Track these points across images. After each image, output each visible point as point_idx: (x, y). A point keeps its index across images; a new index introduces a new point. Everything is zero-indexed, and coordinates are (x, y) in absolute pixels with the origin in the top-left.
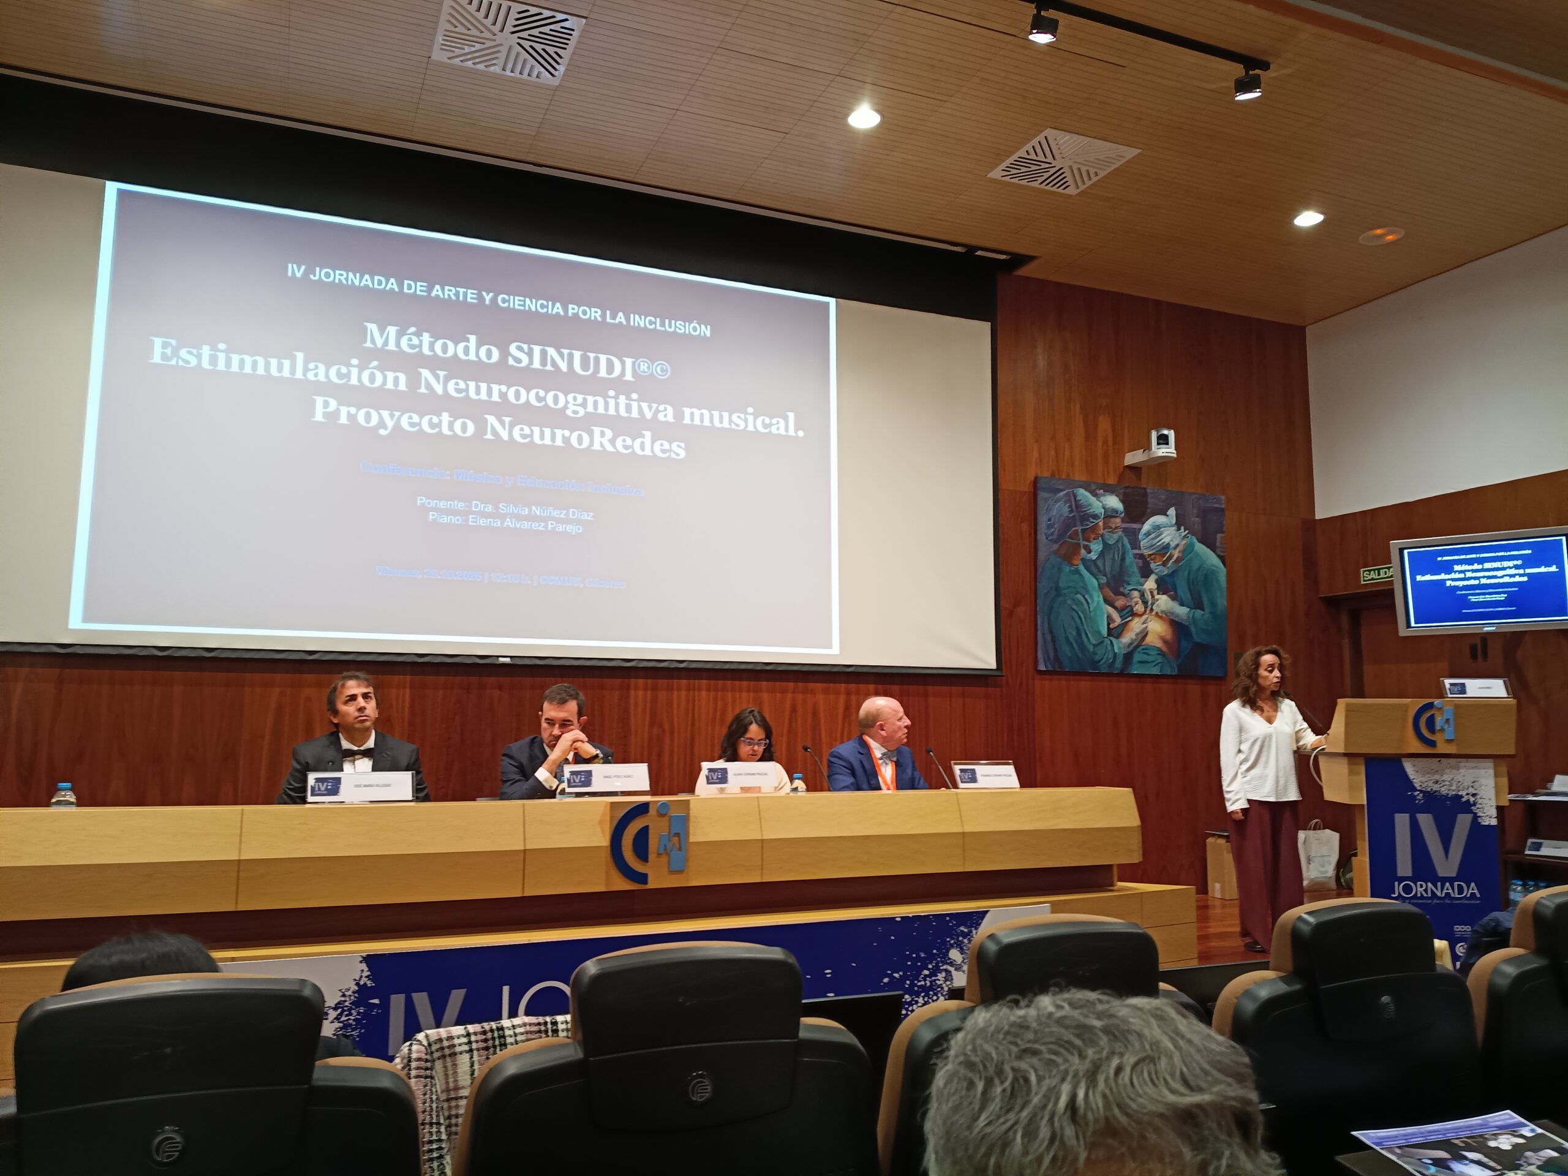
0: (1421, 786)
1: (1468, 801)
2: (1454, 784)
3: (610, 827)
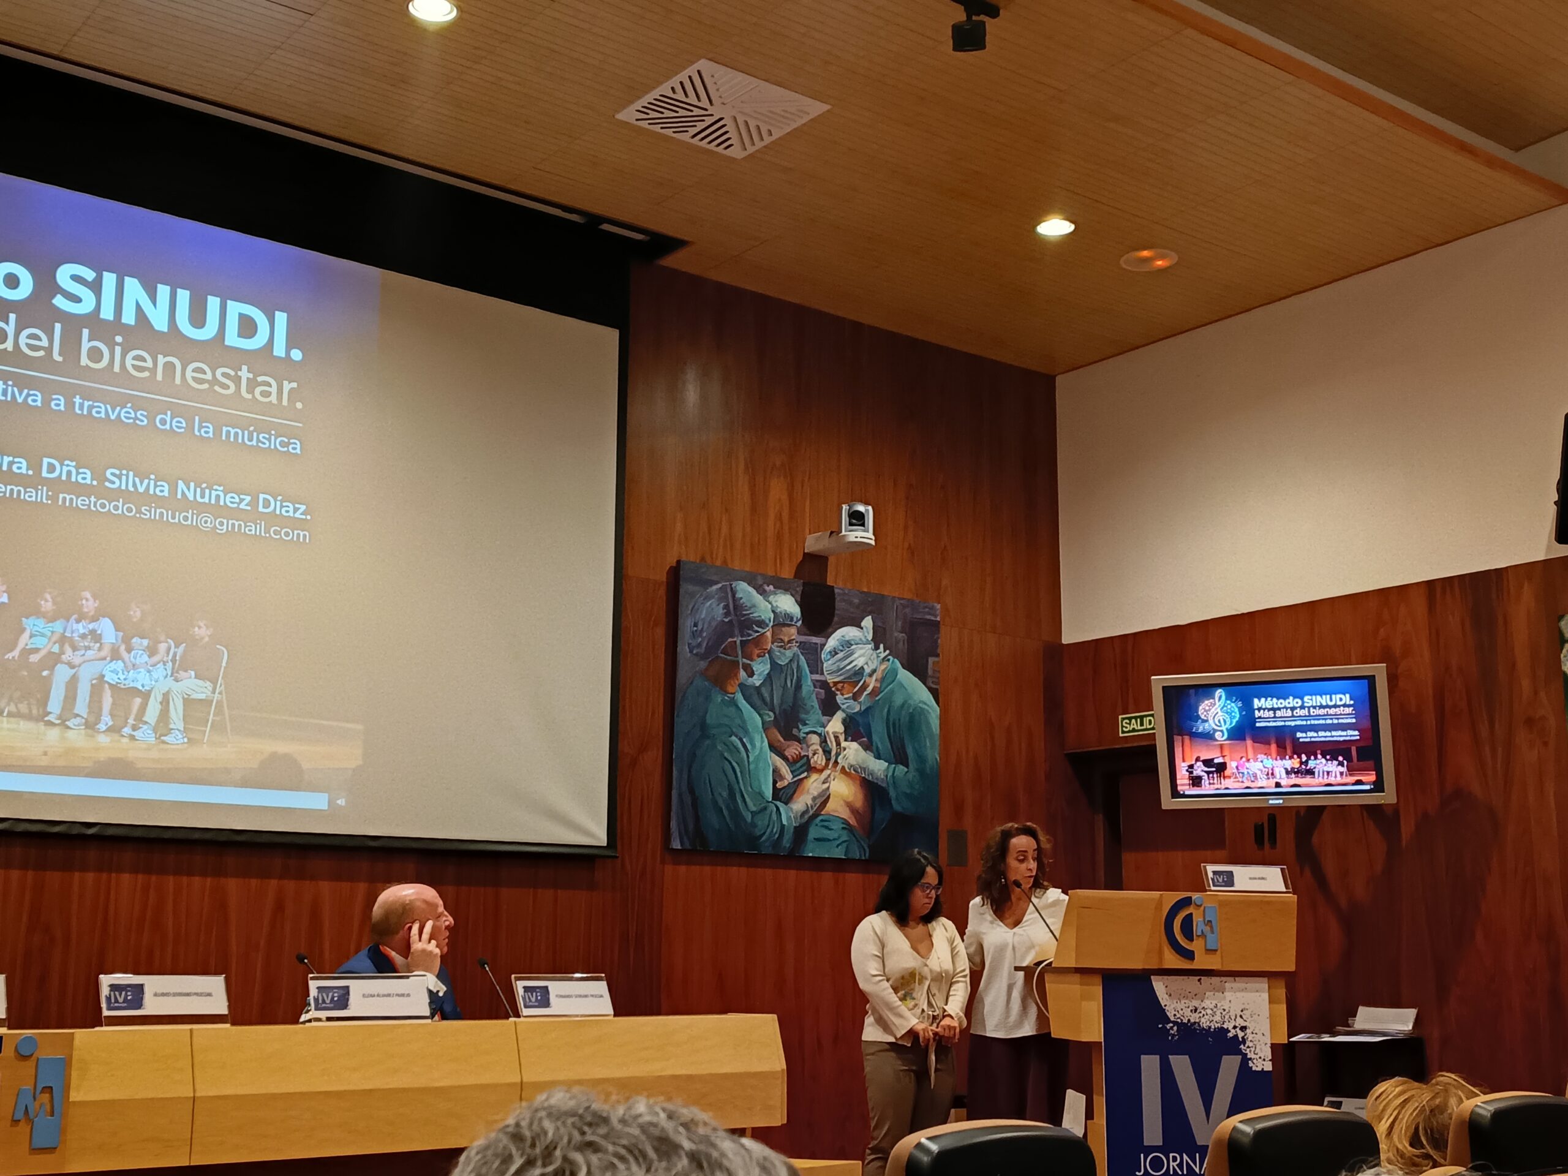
0: (1175, 1015)
1: (1236, 1036)
2: (1218, 1013)
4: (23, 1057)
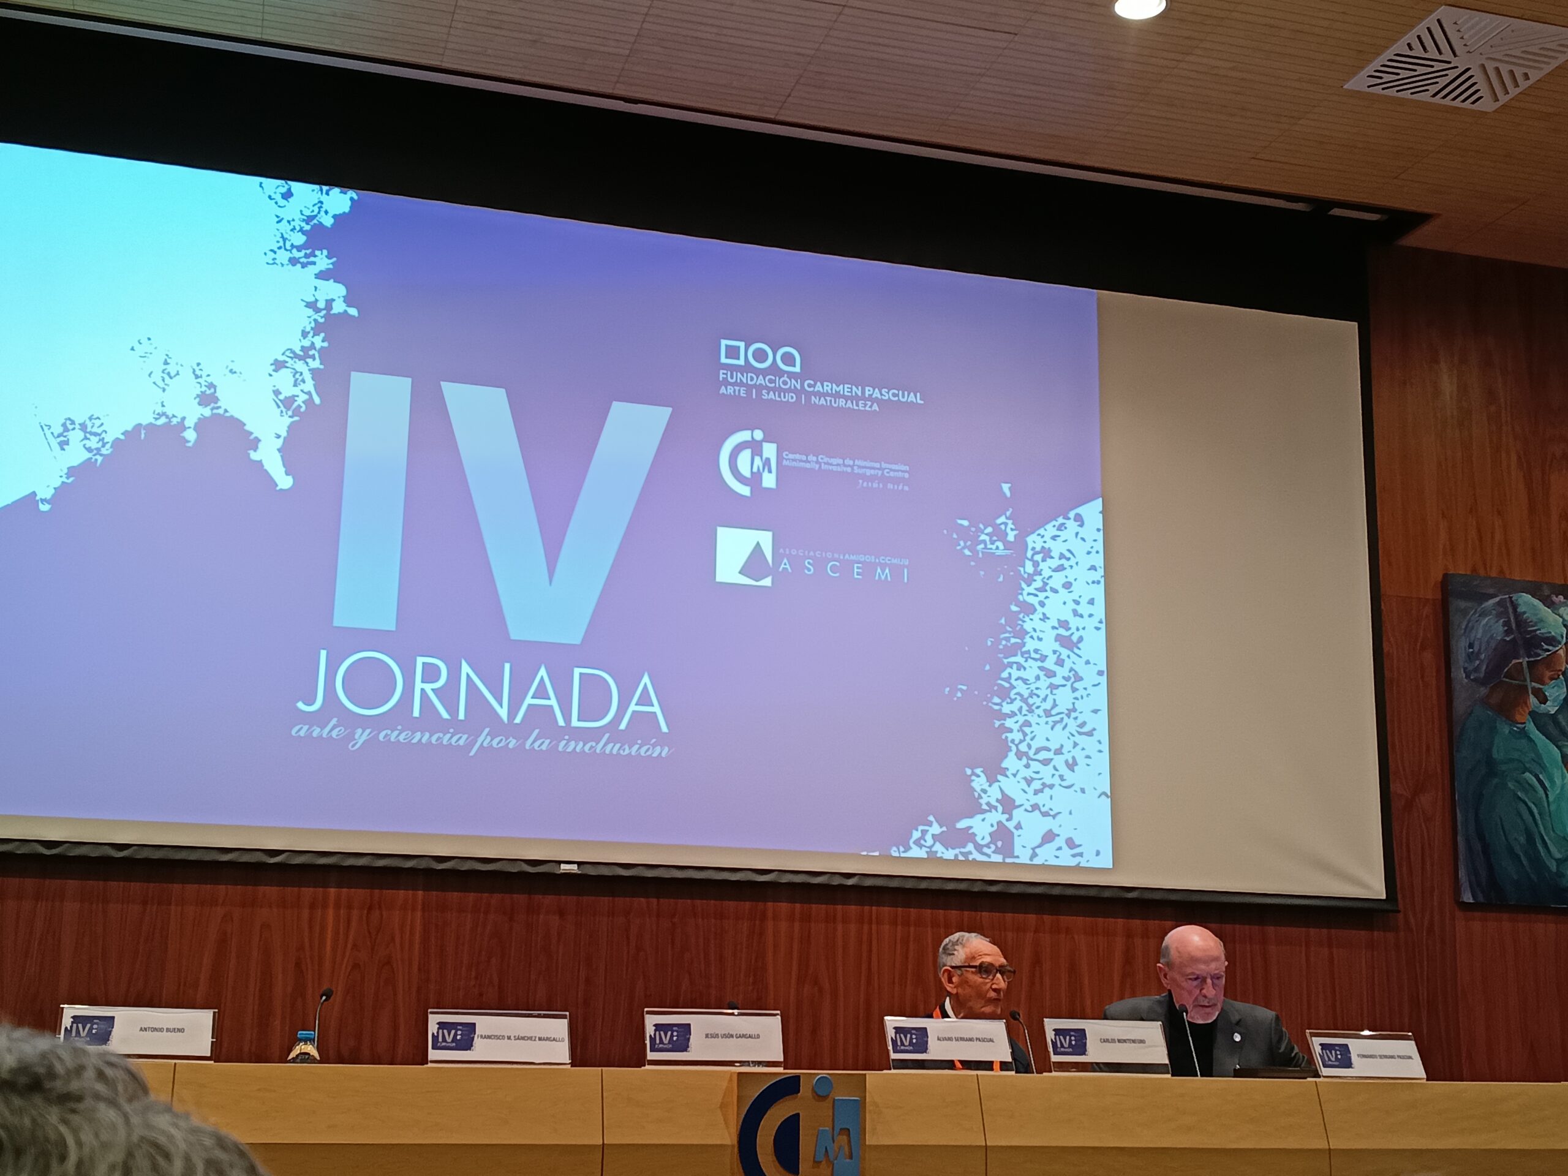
3: (738, 1114)
4: (820, 1097)
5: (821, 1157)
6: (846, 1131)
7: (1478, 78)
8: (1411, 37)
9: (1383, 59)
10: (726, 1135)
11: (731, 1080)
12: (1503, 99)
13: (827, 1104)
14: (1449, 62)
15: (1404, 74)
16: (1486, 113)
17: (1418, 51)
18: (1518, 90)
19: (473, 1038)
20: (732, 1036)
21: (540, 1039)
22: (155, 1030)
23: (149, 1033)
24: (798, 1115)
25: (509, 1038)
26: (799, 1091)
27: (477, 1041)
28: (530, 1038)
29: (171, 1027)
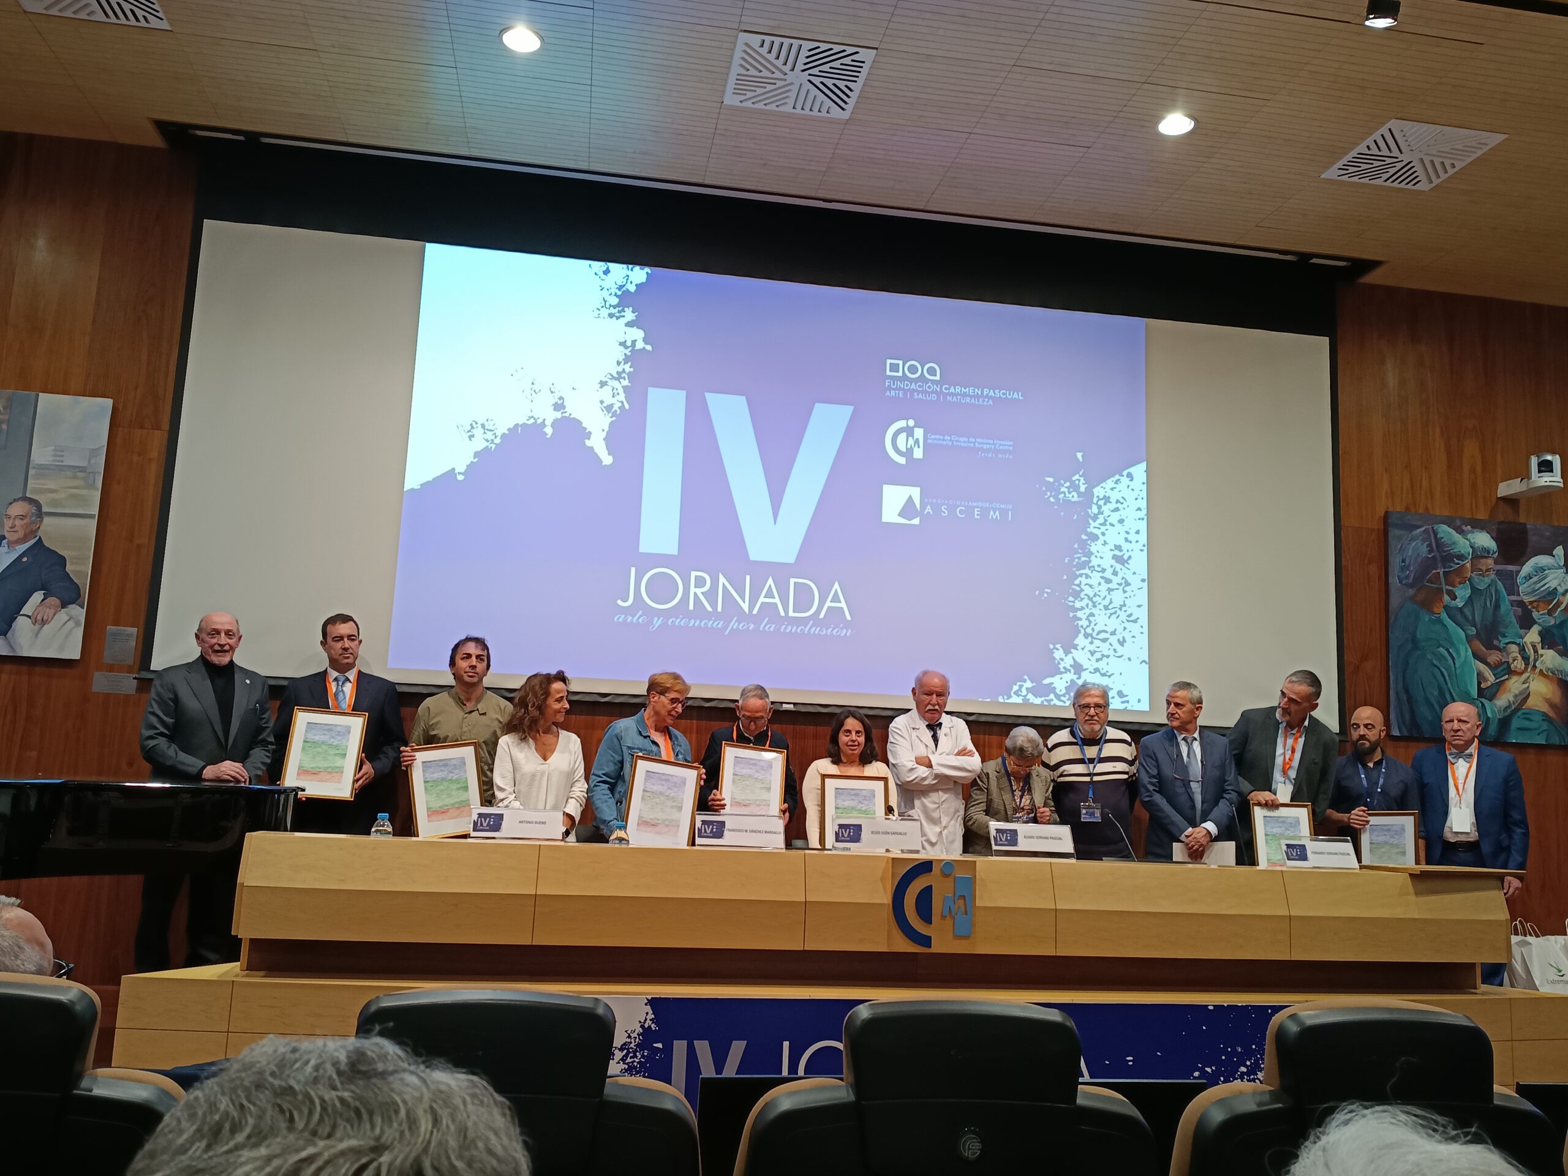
3: (892, 884)
4: (945, 875)
5: (946, 913)
6: (963, 897)
7: (1418, 168)
8: (1370, 141)
9: (1349, 157)
10: (884, 897)
11: (887, 862)
12: (1436, 182)
13: (951, 879)
14: (1397, 158)
15: (1364, 166)
16: (1424, 191)
17: (1375, 151)
18: (1447, 175)
19: (723, 831)
20: (888, 833)
21: (766, 832)
22: (529, 822)
23: (524, 825)
24: (931, 886)
25: (746, 831)
26: (932, 871)
27: (726, 833)
28: (760, 832)
29: (538, 820)
